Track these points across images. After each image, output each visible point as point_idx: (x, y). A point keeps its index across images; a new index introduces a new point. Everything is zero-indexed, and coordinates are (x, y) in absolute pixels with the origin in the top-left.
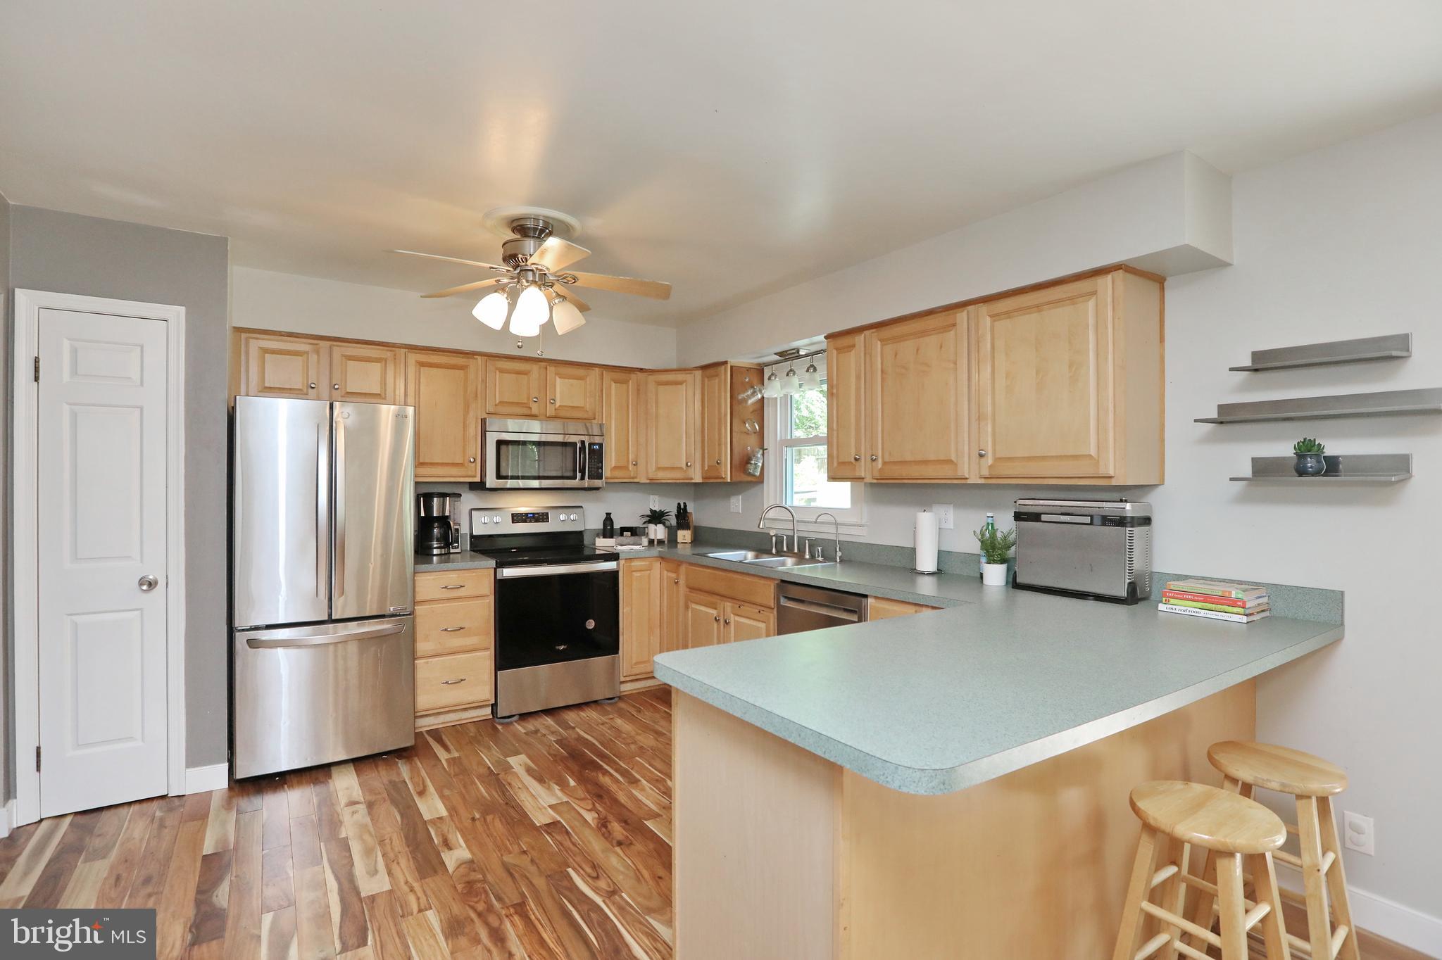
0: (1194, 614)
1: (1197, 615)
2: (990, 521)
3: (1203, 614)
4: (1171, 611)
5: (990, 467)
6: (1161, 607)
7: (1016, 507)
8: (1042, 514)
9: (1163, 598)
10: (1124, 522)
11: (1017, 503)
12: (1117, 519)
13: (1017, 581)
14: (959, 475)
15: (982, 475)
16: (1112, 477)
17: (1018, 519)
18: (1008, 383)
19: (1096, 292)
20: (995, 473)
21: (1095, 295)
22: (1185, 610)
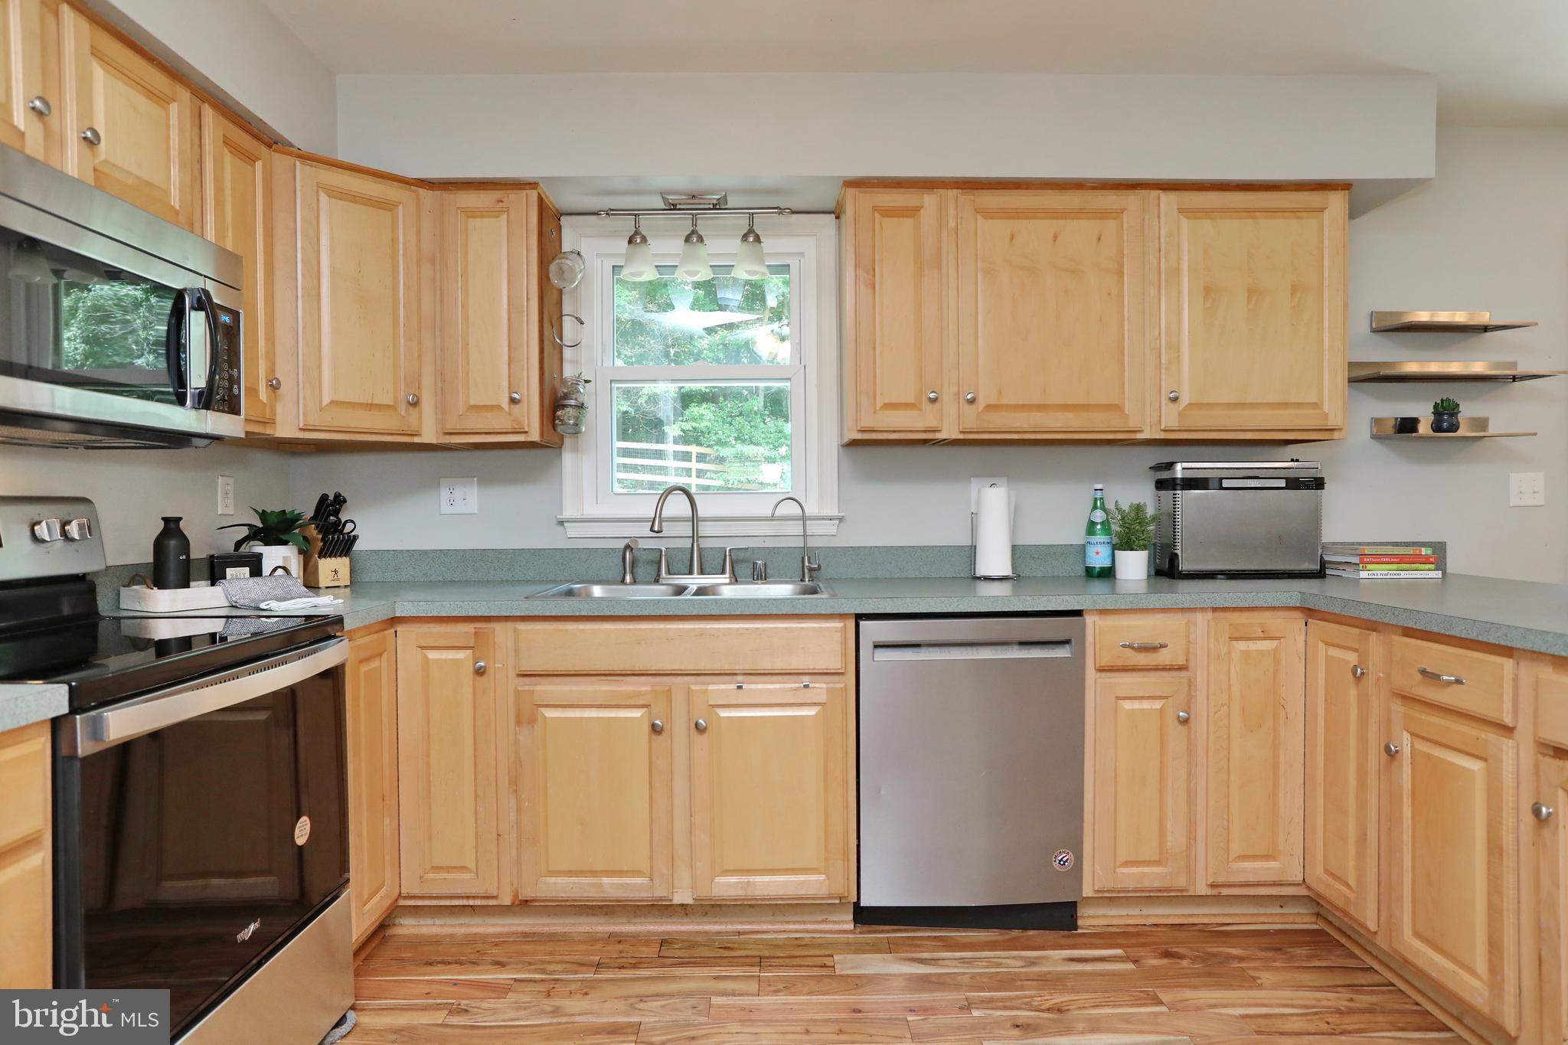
0: (1395, 577)
1: (1398, 577)
2: (1099, 494)
3: (1403, 574)
4: (1373, 577)
5: (1180, 415)
6: (1363, 574)
7: (1174, 473)
8: (1222, 479)
9: (1361, 565)
10: (1318, 484)
11: (1179, 467)
12: (1312, 481)
13: (1180, 568)
14: (1131, 426)
15: (1165, 427)
16: (1340, 430)
17: (1179, 487)
18: (1208, 305)
19: (1325, 208)
20: (1187, 424)
21: (1326, 213)
22: (1386, 575)
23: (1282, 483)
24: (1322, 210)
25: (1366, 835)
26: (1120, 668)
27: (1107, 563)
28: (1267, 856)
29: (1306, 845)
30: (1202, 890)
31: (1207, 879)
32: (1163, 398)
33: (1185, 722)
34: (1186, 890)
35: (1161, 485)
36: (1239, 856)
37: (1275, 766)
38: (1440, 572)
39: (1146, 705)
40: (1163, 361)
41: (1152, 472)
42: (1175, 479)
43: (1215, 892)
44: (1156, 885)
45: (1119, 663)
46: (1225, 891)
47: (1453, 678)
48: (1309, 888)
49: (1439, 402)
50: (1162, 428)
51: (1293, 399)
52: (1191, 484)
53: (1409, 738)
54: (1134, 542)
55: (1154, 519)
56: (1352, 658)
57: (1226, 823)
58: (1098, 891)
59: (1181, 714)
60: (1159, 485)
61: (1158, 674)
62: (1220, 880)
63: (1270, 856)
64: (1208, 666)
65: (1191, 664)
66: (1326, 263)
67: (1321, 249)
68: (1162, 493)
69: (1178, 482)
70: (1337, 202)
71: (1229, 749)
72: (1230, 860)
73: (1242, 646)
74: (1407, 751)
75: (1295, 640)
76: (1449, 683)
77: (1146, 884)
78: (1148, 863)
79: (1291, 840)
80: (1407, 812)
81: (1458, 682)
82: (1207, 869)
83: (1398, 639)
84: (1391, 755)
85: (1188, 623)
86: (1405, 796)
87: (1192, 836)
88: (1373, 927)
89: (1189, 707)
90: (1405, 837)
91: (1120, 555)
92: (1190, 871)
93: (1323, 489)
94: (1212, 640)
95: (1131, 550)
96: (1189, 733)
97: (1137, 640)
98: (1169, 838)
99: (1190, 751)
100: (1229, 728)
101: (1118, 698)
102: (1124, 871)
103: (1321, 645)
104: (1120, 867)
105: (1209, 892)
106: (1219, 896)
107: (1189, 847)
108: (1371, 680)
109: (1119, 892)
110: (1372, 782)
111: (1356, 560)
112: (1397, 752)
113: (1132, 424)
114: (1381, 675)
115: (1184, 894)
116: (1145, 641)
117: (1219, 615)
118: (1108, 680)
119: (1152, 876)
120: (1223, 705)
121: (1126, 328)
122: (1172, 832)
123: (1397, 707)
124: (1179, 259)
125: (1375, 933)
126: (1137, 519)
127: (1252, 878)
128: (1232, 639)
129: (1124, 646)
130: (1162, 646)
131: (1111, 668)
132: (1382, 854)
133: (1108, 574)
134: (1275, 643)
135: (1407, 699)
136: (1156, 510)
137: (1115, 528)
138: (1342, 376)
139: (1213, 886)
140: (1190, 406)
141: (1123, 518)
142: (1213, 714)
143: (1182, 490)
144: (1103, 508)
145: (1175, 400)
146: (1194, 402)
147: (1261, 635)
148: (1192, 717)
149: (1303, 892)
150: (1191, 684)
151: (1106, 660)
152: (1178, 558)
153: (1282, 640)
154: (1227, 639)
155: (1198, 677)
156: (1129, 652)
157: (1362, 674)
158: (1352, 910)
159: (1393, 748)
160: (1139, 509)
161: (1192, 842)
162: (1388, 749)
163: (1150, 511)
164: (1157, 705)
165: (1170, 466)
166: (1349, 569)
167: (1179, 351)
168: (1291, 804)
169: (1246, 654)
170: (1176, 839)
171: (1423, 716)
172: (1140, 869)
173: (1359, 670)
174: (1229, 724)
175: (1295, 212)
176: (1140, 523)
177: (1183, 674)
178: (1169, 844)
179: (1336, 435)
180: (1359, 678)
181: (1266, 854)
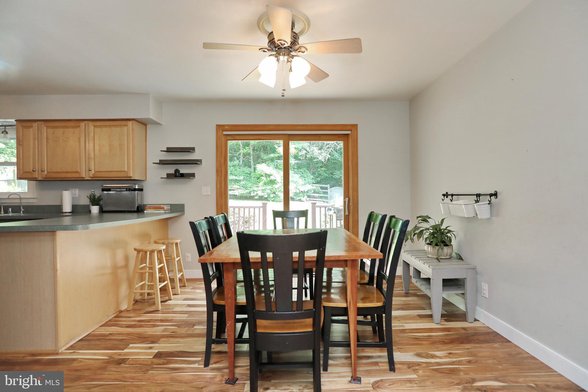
2: (93, 192)
3: (155, 212)
4: (148, 212)
5: (93, 174)
9: (146, 209)
10: (142, 190)
11: (105, 186)
12: (134, 189)
13: (103, 210)
14: (81, 176)
19: (127, 125)
20: (95, 176)
70: (130, 124)
95: (94, 206)
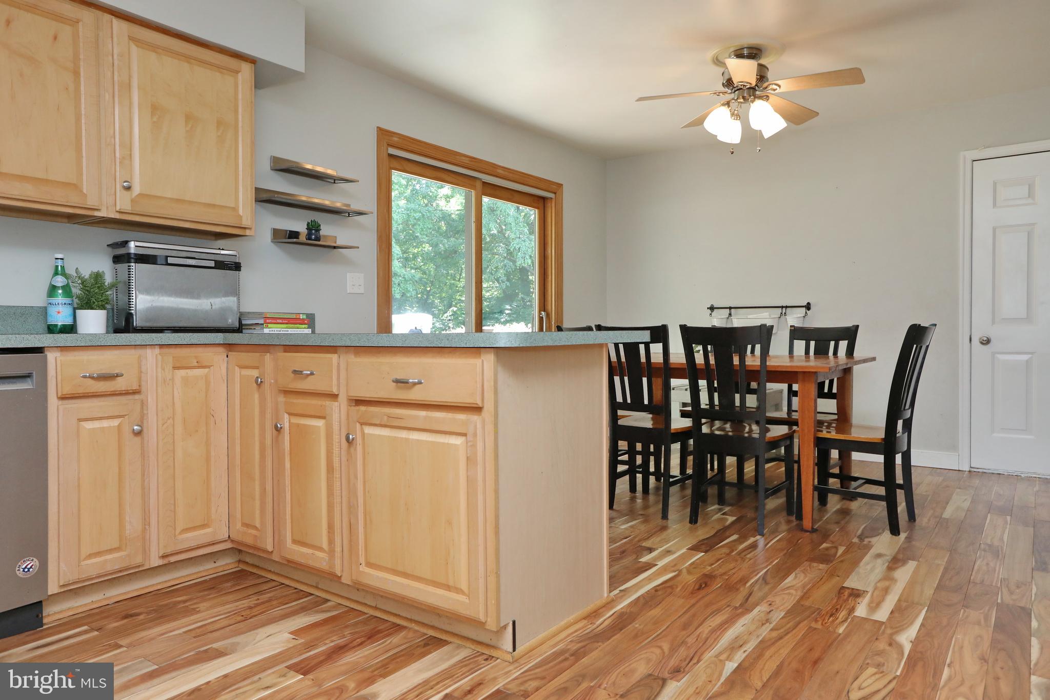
0: (285, 332)
1: (287, 332)
2: (60, 262)
3: (290, 331)
4: (272, 332)
5: (132, 201)
6: (266, 331)
7: (129, 248)
8: (167, 257)
9: (265, 325)
10: (237, 267)
11: (132, 244)
12: (232, 264)
13: (135, 324)
14: (88, 203)
15: (120, 209)
16: (250, 229)
17: (133, 260)
18: (155, 119)
19: (240, 72)
20: (138, 209)
21: (240, 74)
22: (280, 331)
23: (212, 264)
24: (237, 72)
25: (265, 489)
26: (81, 395)
27: (69, 321)
28: (203, 525)
29: (230, 512)
30: (156, 562)
31: (159, 553)
32: (118, 186)
33: (138, 434)
34: (143, 565)
35: (117, 259)
36: (183, 530)
37: (208, 459)
38: (310, 330)
39: (105, 424)
40: (118, 155)
41: (110, 249)
42: (129, 254)
43: (165, 561)
44: (117, 567)
45: (81, 391)
46: (173, 559)
47: (309, 372)
48: (233, 541)
49: (310, 221)
50: (118, 209)
51: (218, 202)
52: (143, 259)
53: (288, 417)
54: (94, 303)
55: (113, 286)
56: (255, 373)
57: (173, 507)
58: (64, 586)
59: (136, 427)
60: (116, 260)
61: (115, 398)
62: (169, 550)
63: (206, 524)
64: (157, 390)
65: (143, 389)
66: (240, 110)
67: (236, 99)
68: (119, 266)
69: (132, 256)
70: (246, 70)
71: (174, 451)
72: (176, 535)
73: (182, 373)
74: (286, 426)
75: (220, 367)
76: (308, 375)
77: (109, 568)
78: (110, 551)
79: (220, 509)
80: (288, 465)
81: (312, 374)
82: (159, 544)
83: (282, 355)
84: (278, 430)
85: (140, 357)
86: (286, 454)
87: (146, 522)
88: (270, 548)
89: (142, 422)
90: (287, 482)
91: (81, 313)
92: (145, 552)
93: (240, 270)
94: (159, 370)
95: (91, 309)
96: (142, 443)
97: (96, 370)
98: (128, 527)
99: (144, 455)
100: (173, 435)
101: (80, 420)
102: (89, 563)
103: (237, 368)
104: (84, 561)
105: (161, 562)
106: (170, 564)
107: (144, 530)
108: (266, 385)
109: (84, 581)
110: (269, 452)
111: (261, 321)
112: (281, 428)
113: (91, 203)
114: (272, 381)
115: (141, 569)
116: (103, 372)
117: (166, 350)
118: (69, 406)
119: (112, 562)
120: (169, 419)
121: (83, 121)
122: (130, 522)
123: (282, 399)
124: (130, 77)
125: (272, 552)
126: (96, 284)
127: (193, 544)
128: (175, 368)
129: (85, 377)
130: (117, 376)
131: (72, 396)
132: (275, 499)
133: (71, 329)
134: (207, 370)
135: (287, 392)
136: (113, 279)
137: (76, 291)
138: (251, 195)
139: (163, 557)
140: (141, 195)
141: (82, 283)
142: (161, 426)
143: (135, 263)
144: (64, 274)
145: (128, 188)
146: (144, 193)
147: (196, 364)
148: (145, 430)
149: (229, 545)
150: (143, 404)
151: (67, 390)
152: (133, 317)
153: (211, 368)
154: (171, 368)
155: (149, 400)
156: (90, 382)
157: (261, 382)
158: (259, 544)
159: (279, 426)
160: (98, 276)
161: (147, 527)
162: (276, 427)
163: (108, 279)
164: (115, 423)
165: (125, 243)
166: (258, 328)
167: (131, 150)
168: (219, 485)
169: (185, 380)
170: (133, 525)
171: (295, 401)
172: (102, 558)
173: (259, 380)
174: (174, 433)
175: (219, 68)
176: (99, 287)
177: (137, 397)
178: (128, 532)
179: (248, 232)
180: (259, 385)
181: (203, 524)
